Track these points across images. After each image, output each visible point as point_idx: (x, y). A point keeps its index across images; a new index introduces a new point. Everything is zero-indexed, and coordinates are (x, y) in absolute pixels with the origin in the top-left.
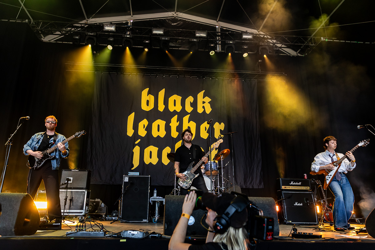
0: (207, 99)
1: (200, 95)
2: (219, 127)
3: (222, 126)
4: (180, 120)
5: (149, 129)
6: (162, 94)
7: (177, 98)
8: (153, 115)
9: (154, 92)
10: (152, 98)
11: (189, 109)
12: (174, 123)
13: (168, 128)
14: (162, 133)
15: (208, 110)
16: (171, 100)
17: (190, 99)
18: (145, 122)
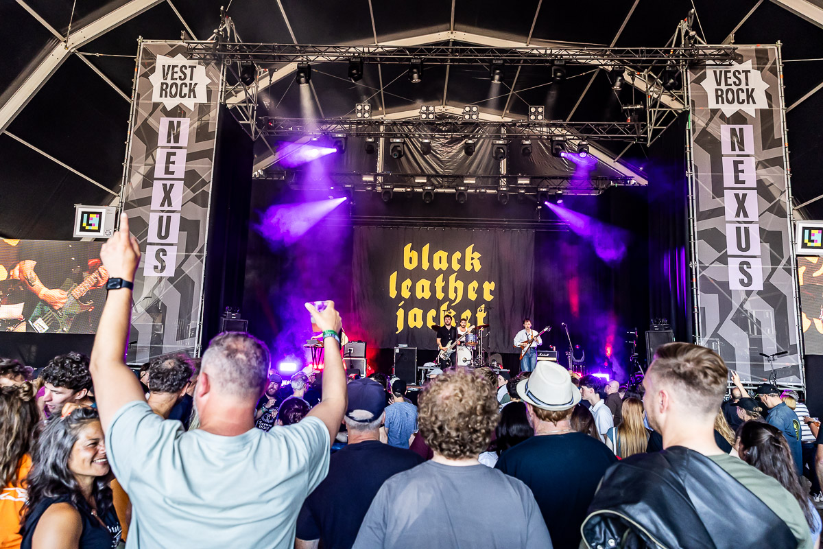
0: (477, 255)
1: (469, 249)
2: (489, 287)
3: (492, 286)
4: (446, 280)
5: (412, 290)
6: (426, 249)
7: (443, 254)
8: (417, 274)
9: (417, 248)
10: (415, 254)
11: (456, 266)
12: (440, 283)
13: (433, 289)
14: (427, 295)
15: (478, 267)
16: (436, 256)
17: (457, 255)
18: (408, 282)
